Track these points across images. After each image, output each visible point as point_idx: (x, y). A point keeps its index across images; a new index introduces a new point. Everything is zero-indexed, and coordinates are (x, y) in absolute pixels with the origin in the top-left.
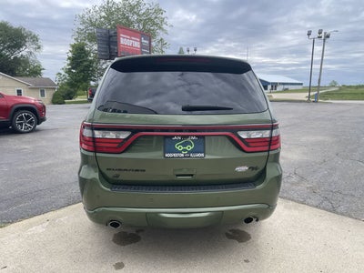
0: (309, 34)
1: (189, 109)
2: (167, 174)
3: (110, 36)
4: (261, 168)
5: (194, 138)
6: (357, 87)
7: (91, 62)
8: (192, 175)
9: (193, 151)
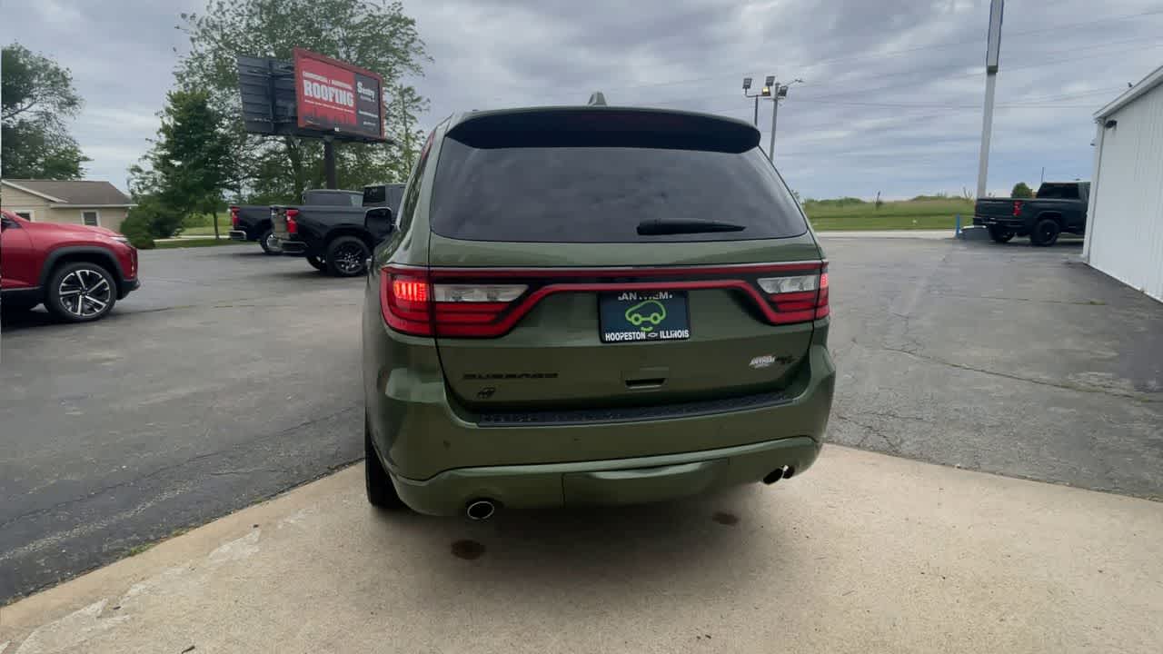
0: (747, 86)
1: (653, 230)
2: (608, 382)
3: (275, 77)
4: (797, 358)
5: (665, 296)
6: (841, 203)
7: (226, 140)
8: (660, 381)
9: (664, 326)
